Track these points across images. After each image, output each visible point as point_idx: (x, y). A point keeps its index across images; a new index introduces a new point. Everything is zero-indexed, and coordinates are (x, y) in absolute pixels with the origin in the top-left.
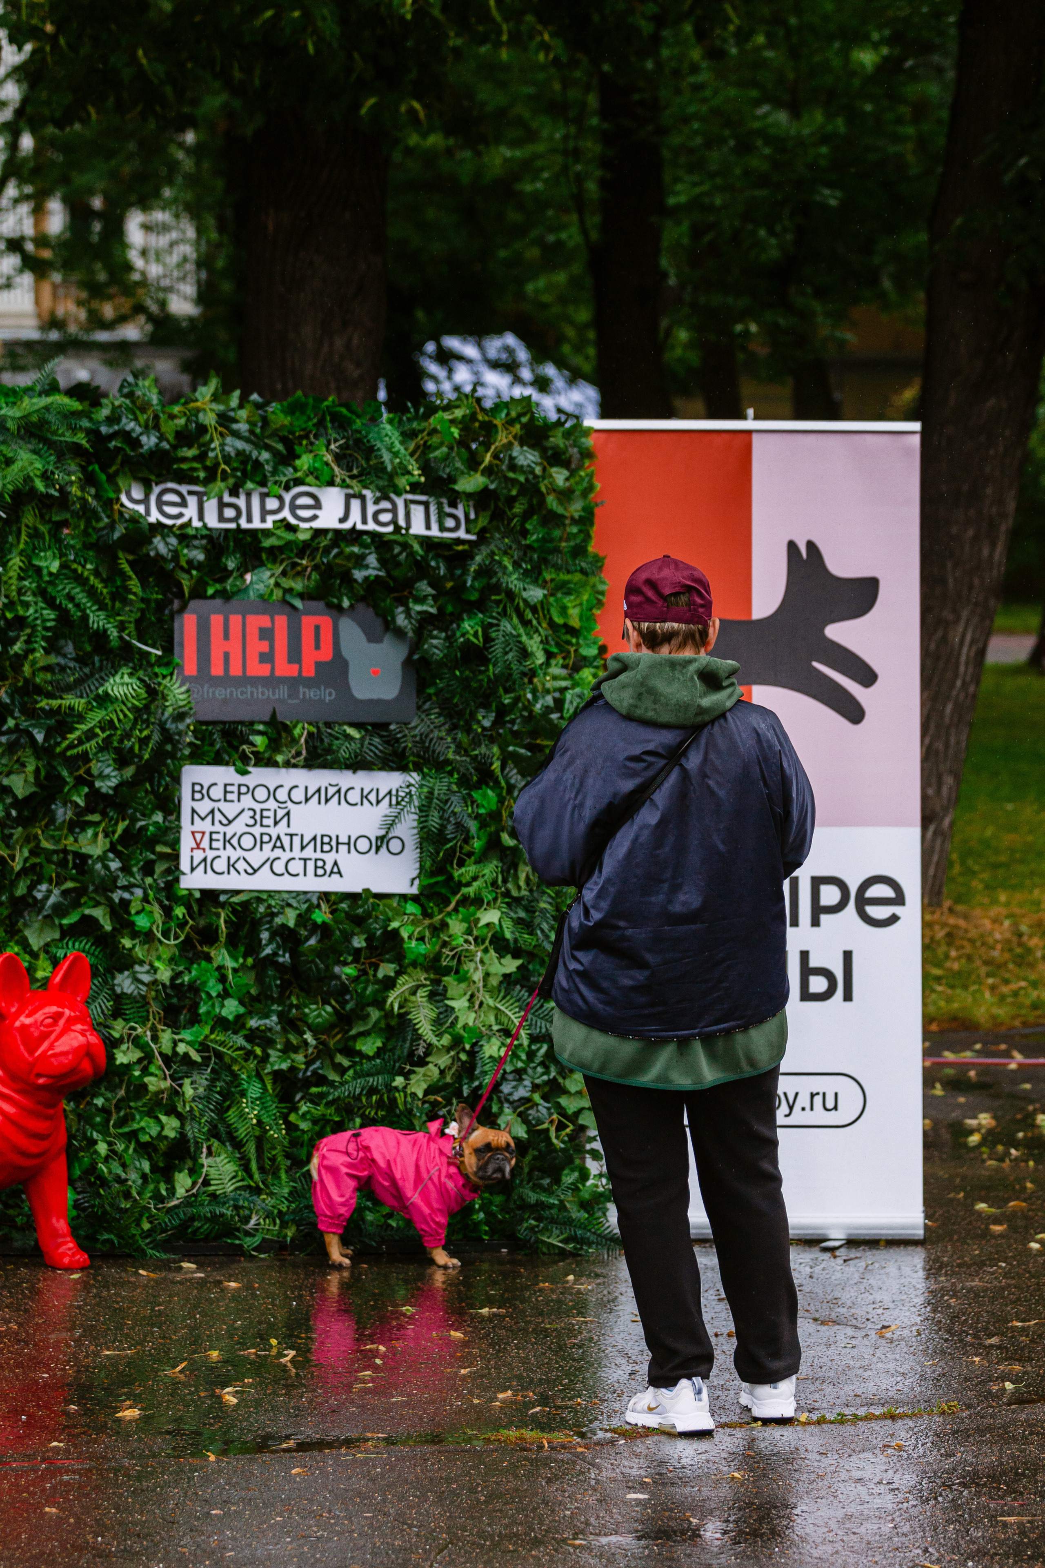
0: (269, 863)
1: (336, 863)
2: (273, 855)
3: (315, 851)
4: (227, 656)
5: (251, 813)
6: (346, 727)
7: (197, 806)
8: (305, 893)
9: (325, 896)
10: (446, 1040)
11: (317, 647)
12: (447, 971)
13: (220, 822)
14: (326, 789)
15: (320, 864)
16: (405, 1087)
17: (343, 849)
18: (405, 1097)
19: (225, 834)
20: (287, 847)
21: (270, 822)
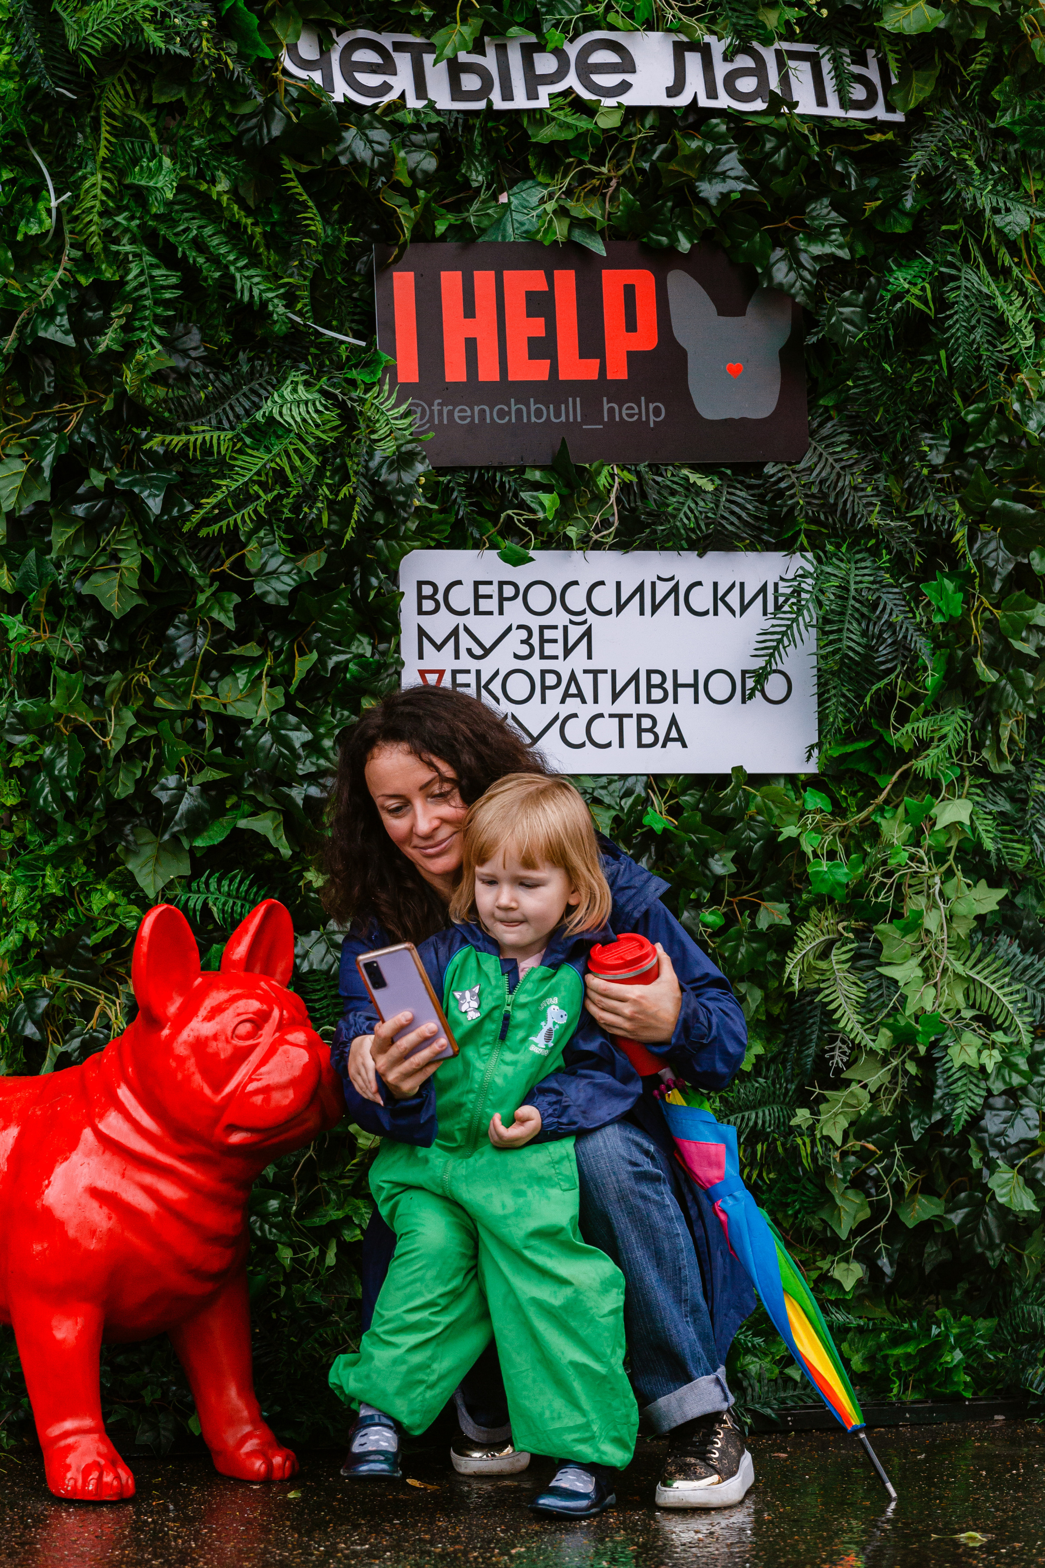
0: (558, 724)
1: (674, 722)
2: (564, 711)
3: (637, 701)
4: (471, 344)
5: (524, 634)
6: (685, 472)
7: (426, 622)
8: (624, 777)
9: (656, 781)
10: (883, 1040)
11: (631, 326)
12: (878, 914)
13: (469, 651)
14: (653, 584)
15: (646, 723)
16: (812, 1128)
17: (686, 694)
18: (813, 1144)
19: (478, 672)
20: (588, 694)
21: (556, 649)
